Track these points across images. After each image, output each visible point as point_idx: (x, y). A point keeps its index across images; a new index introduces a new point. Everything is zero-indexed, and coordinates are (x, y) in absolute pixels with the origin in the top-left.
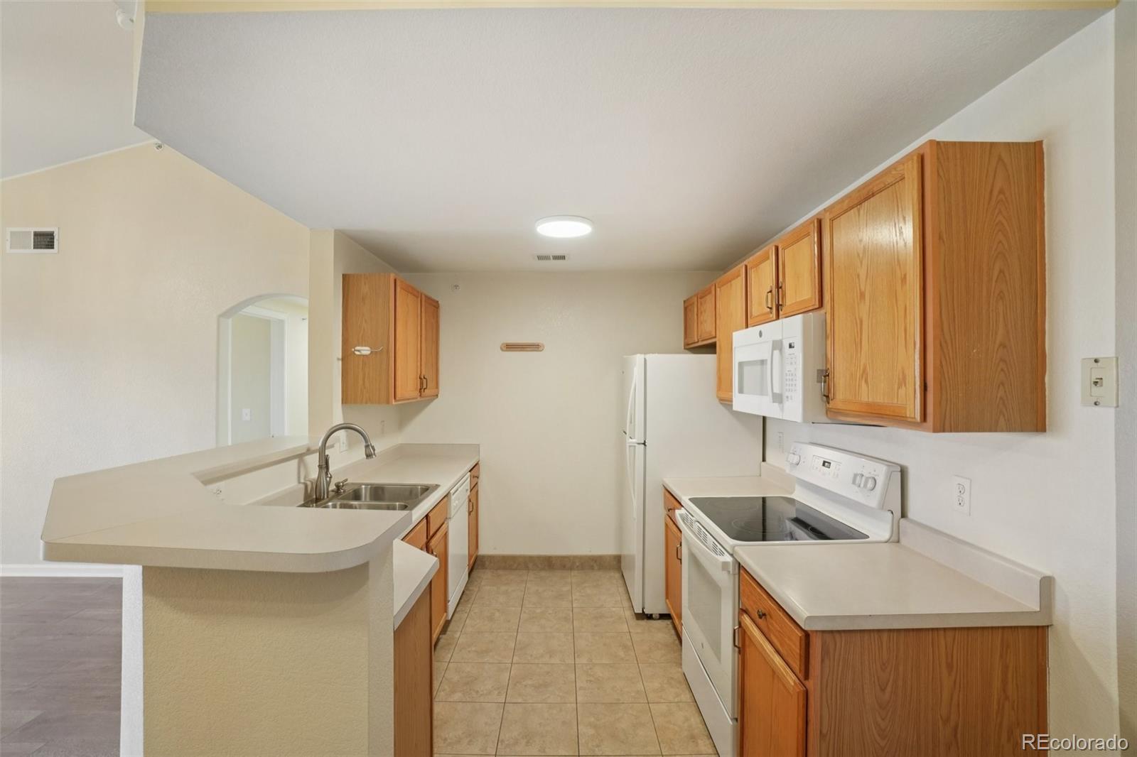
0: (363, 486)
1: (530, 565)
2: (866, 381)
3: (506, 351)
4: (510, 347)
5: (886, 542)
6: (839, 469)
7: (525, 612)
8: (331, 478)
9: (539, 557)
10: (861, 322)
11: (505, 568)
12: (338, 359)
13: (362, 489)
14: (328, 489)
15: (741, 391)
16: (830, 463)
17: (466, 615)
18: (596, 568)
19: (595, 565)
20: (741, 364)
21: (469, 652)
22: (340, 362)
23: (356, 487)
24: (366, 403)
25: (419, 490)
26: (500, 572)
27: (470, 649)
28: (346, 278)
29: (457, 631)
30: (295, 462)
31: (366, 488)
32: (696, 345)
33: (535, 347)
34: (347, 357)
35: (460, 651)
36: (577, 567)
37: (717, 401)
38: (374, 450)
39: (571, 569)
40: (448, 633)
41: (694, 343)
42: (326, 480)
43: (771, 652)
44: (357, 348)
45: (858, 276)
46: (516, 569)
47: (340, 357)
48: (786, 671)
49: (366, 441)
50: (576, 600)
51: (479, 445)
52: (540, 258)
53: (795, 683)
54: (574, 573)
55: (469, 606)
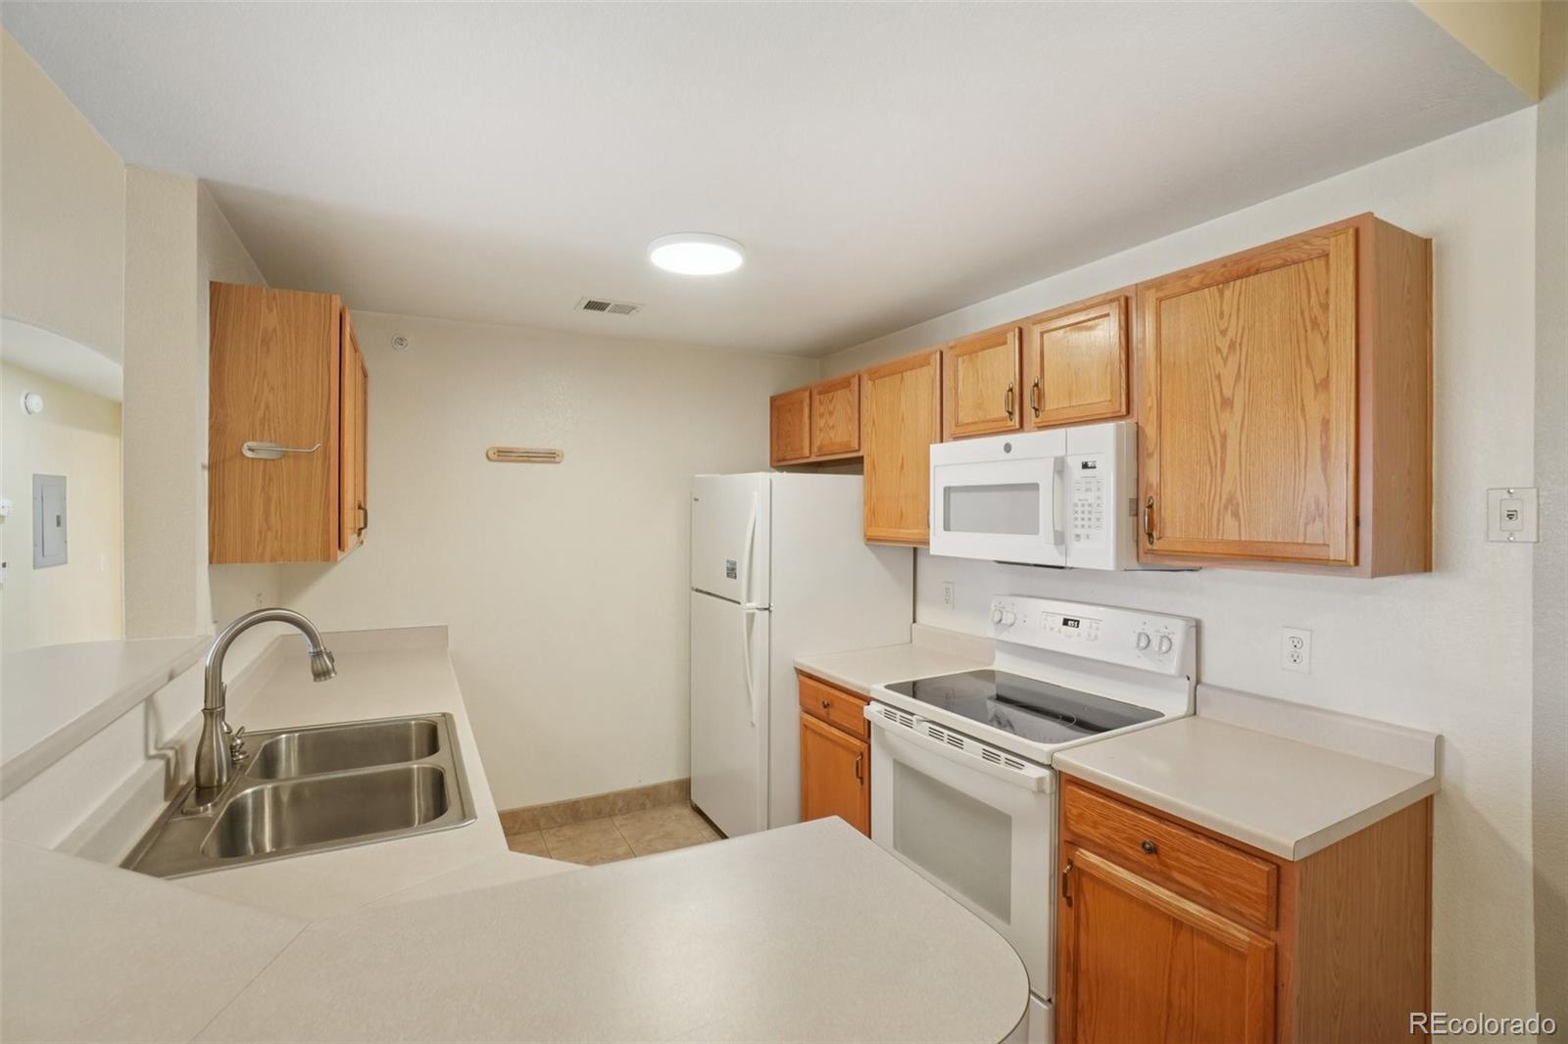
0: (283, 736)
1: (542, 823)
2: (1236, 515)
3: (496, 461)
4: (504, 455)
5: (1183, 717)
6: (1097, 628)
9: (558, 806)
10: (1224, 437)
12: (204, 467)
15: (947, 527)
16: (1078, 621)
18: (649, 804)
19: (648, 802)
20: (948, 490)
22: (206, 473)
23: (270, 740)
25: (413, 728)
28: (215, 287)
31: (288, 740)
32: (806, 461)
33: (551, 457)
34: (223, 463)
36: (620, 810)
37: (862, 543)
39: (610, 815)
41: (802, 458)
42: (224, 741)
43: (1170, 897)
44: (248, 444)
45: (1218, 377)
47: (206, 462)
48: (1220, 922)
49: (315, 644)
51: (447, 628)
52: (592, 306)
53: (1249, 936)
54: (618, 821)
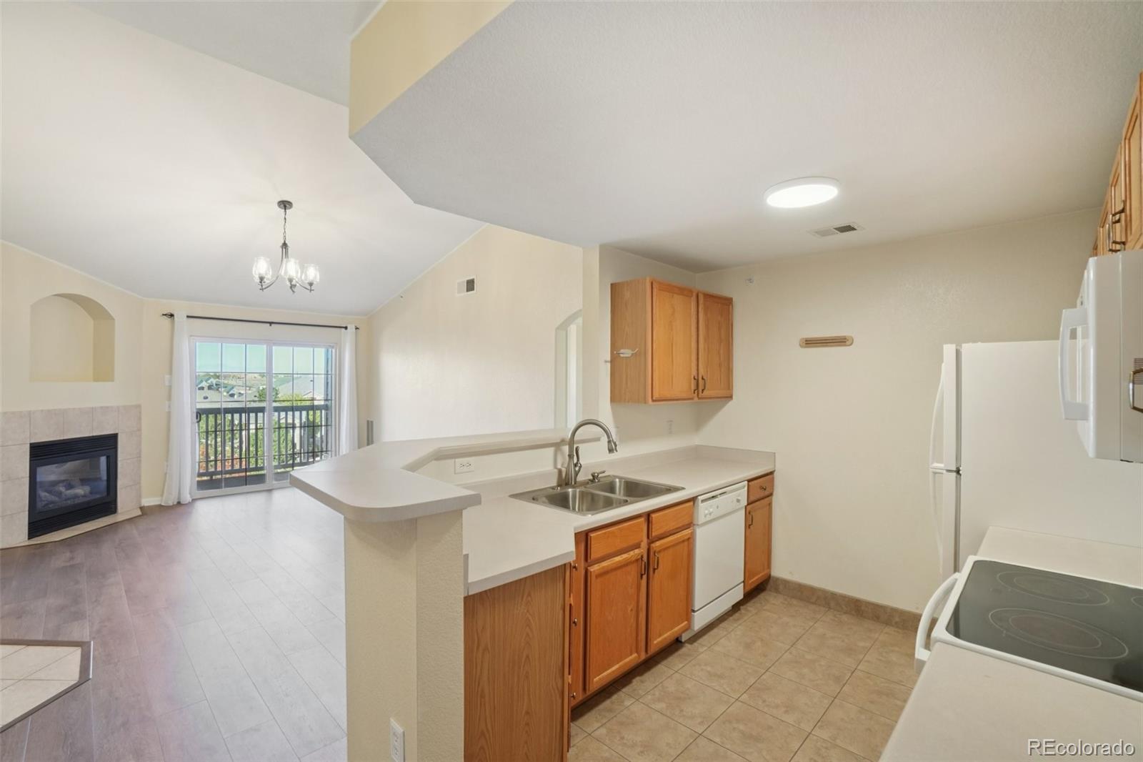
0: (617, 480)
1: (832, 604)
3: (806, 347)
4: (809, 343)
7: (791, 653)
8: (580, 467)
9: (844, 597)
11: (801, 599)
12: (608, 361)
13: (615, 482)
14: (575, 479)
17: (725, 633)
21: (702, 670)
22: (609, 365)
23: (610, 479)
24: (628, 402)
26: (795, 602)
27: (704, 667)
28: (613, 287)
29: (704, 646)
30: (551, 451)
33: (841, 341)
34: (615, 359)
35: (694, 666)
36: (896, 623)
38: (616, 446)
39: (887, 623)
40: (695, 644)
42: (575, 470)
44: (622, 351)
46: (813, 603)
47: (609, 359)
49: (608, 437)
50: (868, 662)
51: (775, 453)
54: (890, 629)
55: (735, 625)
